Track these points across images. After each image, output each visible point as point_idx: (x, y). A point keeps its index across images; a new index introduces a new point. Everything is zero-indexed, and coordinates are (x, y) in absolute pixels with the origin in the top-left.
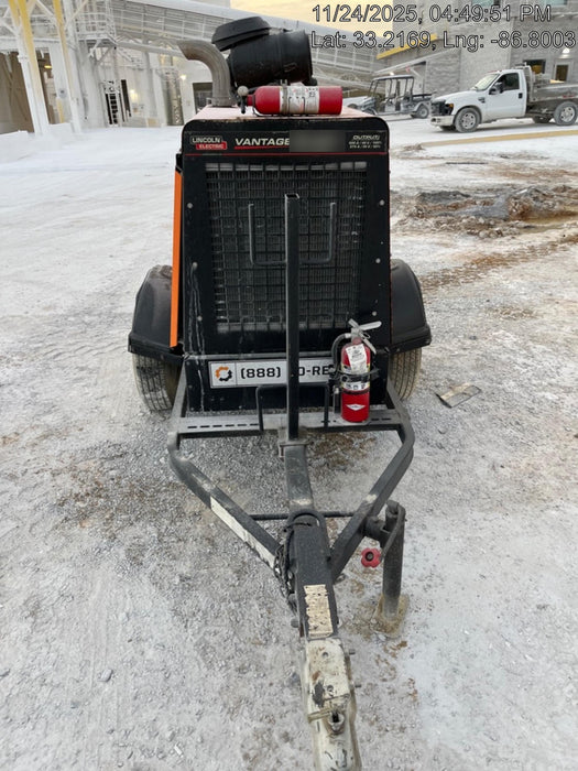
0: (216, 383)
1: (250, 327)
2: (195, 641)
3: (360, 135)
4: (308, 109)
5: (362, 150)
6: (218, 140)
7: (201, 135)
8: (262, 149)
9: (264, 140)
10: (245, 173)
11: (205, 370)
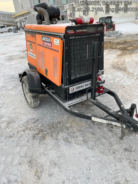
0: (71, 92)
1: (78, 76)
2: (99, 152)
3: (99, 27)
4: (88, 23)
5: (100, 31)
6: (72, 31)
7: (69, 30)
8: (82, 32)
9: (82, 30)
10: (78, 38)
11: (68, 90)
